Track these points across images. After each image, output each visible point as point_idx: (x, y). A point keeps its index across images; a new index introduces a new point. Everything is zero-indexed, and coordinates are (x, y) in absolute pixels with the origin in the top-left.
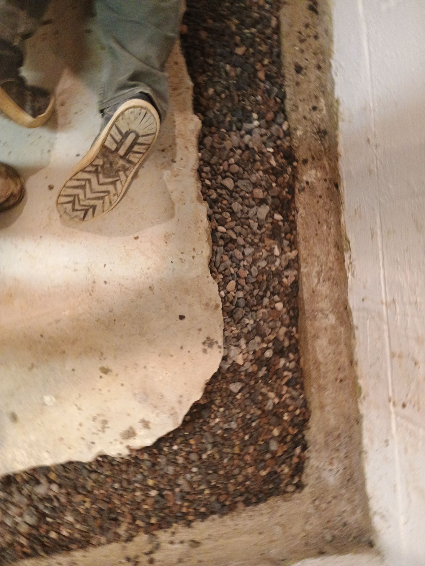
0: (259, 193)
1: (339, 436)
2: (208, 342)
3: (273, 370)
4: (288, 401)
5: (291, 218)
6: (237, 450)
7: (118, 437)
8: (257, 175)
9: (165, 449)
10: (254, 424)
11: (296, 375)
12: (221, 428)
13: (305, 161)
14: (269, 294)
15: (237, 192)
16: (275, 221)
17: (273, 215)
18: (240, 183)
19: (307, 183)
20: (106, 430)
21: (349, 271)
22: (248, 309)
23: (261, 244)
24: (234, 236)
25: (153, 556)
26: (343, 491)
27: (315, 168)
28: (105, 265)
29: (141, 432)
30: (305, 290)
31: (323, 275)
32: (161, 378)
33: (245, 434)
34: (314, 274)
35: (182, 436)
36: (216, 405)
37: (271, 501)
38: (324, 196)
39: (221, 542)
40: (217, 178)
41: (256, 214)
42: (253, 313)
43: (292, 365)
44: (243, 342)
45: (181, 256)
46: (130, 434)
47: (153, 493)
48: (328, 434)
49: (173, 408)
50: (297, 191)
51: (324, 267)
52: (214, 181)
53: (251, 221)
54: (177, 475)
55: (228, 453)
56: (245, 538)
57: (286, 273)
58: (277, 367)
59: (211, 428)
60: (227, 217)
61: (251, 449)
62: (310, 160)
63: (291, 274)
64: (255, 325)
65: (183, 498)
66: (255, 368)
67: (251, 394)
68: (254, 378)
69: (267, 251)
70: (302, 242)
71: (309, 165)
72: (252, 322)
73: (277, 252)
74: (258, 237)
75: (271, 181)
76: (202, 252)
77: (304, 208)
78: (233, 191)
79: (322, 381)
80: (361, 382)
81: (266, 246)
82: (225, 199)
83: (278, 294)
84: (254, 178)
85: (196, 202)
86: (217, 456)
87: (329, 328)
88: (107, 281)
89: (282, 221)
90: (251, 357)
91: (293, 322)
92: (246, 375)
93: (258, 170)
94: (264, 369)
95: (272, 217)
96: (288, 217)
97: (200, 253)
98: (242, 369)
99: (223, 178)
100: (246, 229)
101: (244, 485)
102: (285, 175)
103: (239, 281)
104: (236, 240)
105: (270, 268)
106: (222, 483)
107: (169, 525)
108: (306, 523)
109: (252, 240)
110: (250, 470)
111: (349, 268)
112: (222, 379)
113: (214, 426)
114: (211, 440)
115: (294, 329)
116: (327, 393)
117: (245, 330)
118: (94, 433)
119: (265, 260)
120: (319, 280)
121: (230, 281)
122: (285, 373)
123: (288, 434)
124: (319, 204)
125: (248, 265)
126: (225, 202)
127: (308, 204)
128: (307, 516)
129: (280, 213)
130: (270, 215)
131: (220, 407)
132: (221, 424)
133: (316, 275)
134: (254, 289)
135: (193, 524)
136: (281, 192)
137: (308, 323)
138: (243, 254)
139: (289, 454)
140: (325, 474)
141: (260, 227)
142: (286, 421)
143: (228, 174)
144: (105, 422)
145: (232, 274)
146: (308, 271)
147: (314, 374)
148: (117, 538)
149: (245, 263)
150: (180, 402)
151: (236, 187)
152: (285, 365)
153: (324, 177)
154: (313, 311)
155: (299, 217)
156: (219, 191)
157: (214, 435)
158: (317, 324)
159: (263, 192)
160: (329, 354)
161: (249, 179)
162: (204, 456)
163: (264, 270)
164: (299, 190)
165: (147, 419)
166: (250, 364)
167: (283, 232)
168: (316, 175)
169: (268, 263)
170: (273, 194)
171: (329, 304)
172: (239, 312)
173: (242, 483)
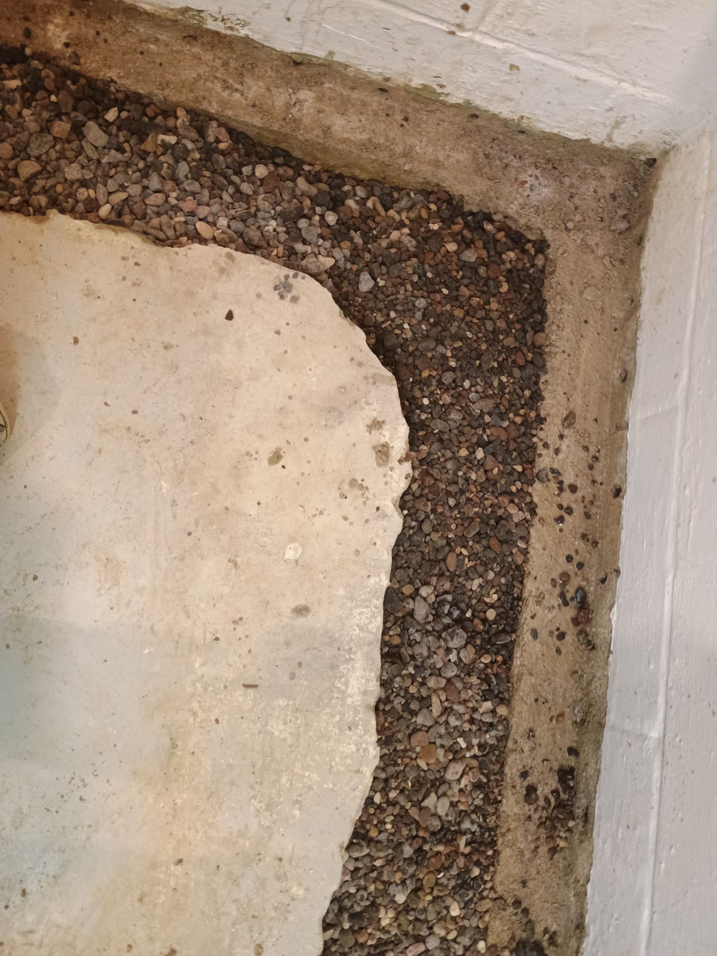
0: (61, 127)
1: (487, 156)
2: (282, 290)
3: (358, 223)
4: (412, 215)
5: (120, 96)
6: (460, 313)
7: (381, 470)
8: (27, 119)
9: (423, 417)
10: (429, 275)
11: (377, 191)
12: (420, 323)
13: (28, 33)
14: (235, 178)
15: (47, 163)
16: (118, 122)
17: (106, 121)
18: (34, 151)
19: (67, 45)
20: (365, 484)
21: (237, 30)
22: (251, 221)
23: (150, 159)
24: (123, 196)
25: (567, 482)
26: (567, 181)
27: (46, 22)
28: (106, 404)
29: (385, 436)
30: (247, 119)
31: (231, 81)
32: (314, 379)
33: (440, 291)
34: (225, 94)
35: (412, 387)
36: (383, 322)
37: (547, 294)
38: (99, 27)
39: (579, 381)
40: (13, 184)
41: (96, 147)
42: (259, 214)
43: (361, 192)
44: (300, 247)
45: (128, 283)
46: (383, 452)
47: (480, 454)
48: (478, 171)
49: (366, 378)
50: (77, 68)
51: (218, 75)
52: (16, 192)
53: (104, 160)
54: (466, 411)
55: (459, 327)
56: (585, 344)
57: (211, 139)
58: (357, 214)
59: (415, 339)
60: (86, 194)
61: (465, 292)
62: (27, 24)
63: (213, 131)
64: (279, 220)
65: (502, 416)
66: (346, 244)
67: (383, 263)
68: (361, 253)
69: (163, 154)
70: (166, 92)
71: (36, 31)
72: (273, 223)
73: (172, 139)
74: (136, 159)
75: (47, 101)
76: (132, 248)
77: (110, 67)
78: (44, 168)
79: (399, 149)
80: (416, 82)
81: (155, 153)
82: (54, 186)
83: (242, 165)
84: (33, 126)
85: (44, 226)
86: (459, 344)
87: (319, 106)
88: (133, 409)
89: (120, 111)
90: (328, 244)
91: (293, 164)
92: (353, 263)
93: (20, 114)
94: (352, 233)
95: (109, 124)
96: (116, 100)
97: (133, 252)
98: (341, 263)
99: (16, 174)
100: (116, 173)
101: (513, 322)
102: (43, 74)
103: (202, 217)
104: (130, 196)
105: (193, 160)
106: (500, 353)
107: (533, 447)
108: (593, 252)
109: (139, 170)
110: (494, 305)
111: (231, 28)
112: (347, 300)
113: (414, 333)
114: (432, 344)
115: (307, 168)
116: (418, 149)
117: (283, 237)
118: (365, 503)
119: (177, 162)
120: (237, 90)
121: (196, 229)
122: (370, 204)
123: (460, 233)
124: (110, 41)
125: (178, 191)
126: (59, 188)
127: (105, 59)
128: (584, 246)
129: (107, 110)
130: (105, 126)
131: (388, 315)
132: (414, 322)
133: (227, 92)
134: (221, 198)
135: (543, 414)
136: (71, 93)
137: (301, 134)
138: (156, 192)
139: (490, 242)
140: (535, 198)
141: (120, 150)
142: (440, 228)
143: (11, 165)
144: (353, 483)
145: (186, 223)
146: (218, 102)
147: (383, 156)
148: (526, 524)
149: (174, 195)
150: (360, 364)
151: (38, 158)
152: (357, 202)
153: (67, 14)
154: (284, 119)
155: (123, 82)
156: (36, 189)
157: (426, 337)
158: (306, 121)
159: (61, 120)
160: (360, 121)
161: (31, 134)
162: (453, 364)
163: (195, 170)
164: (75, 63)
165: (369, 422)
166: (337, 249)
167: (141, 117)
168: (57, 26)
169: (185, 160)
170: (70, 106)
171: (281, 90)
172: (252, 233)
173: (510, 323)
